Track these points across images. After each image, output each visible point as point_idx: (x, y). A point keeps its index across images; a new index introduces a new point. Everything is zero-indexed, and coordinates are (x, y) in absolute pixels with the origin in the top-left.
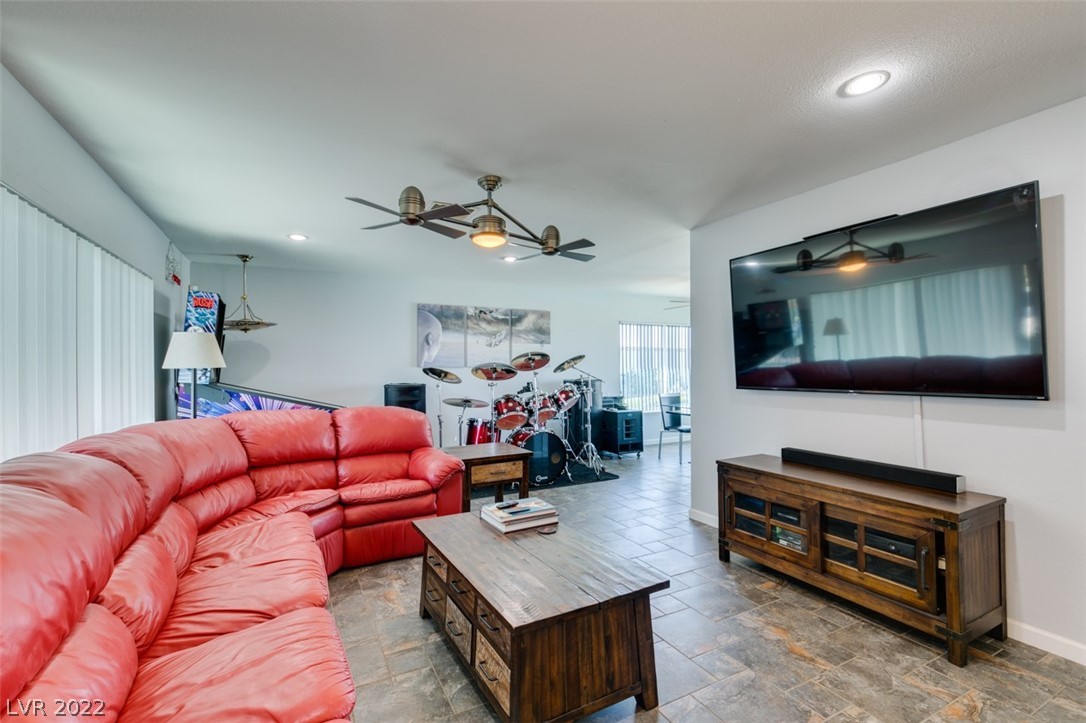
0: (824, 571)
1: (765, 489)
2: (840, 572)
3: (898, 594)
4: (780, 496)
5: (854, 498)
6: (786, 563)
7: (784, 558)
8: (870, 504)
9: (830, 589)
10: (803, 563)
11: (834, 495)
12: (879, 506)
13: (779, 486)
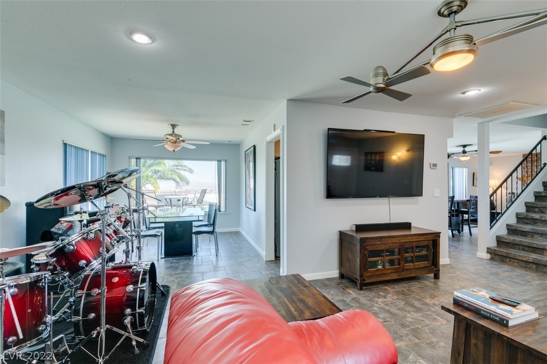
0: (403, 270)
1: (384, 244)
2: (408, 267)
3: (422, 266)
4: (390, 245)
5: (416, 237)
6: (392, 275)
7: (391, 273)
8: (420, 237)
9: (408, 276)
10: (399, 270)
11: (410, 238)
12: (423, 237)
13: (390, 241)
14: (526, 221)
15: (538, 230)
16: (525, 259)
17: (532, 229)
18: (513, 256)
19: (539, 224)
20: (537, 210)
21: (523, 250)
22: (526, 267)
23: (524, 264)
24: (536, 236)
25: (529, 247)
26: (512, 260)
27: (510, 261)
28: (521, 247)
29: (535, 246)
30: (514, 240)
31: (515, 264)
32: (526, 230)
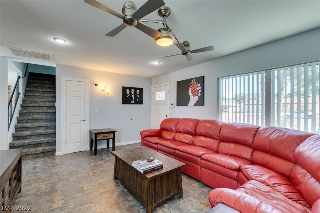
14: (22, 129)
15: (35, 133)
16: (38, 152)
17: (31, 133)
18: (29, 153)
19: (30, 130)
20: (24, 121)
21: (30, 147)
22: (37, 157)
23: (35, 156)
24: (33, 137)
25: (33, 145)
26: (28, 156)
27: (26, 157)
28: (28, 146)
29: (38, 143)
30: (24, 143)
31: (30, 158)
32: (27, 135)
